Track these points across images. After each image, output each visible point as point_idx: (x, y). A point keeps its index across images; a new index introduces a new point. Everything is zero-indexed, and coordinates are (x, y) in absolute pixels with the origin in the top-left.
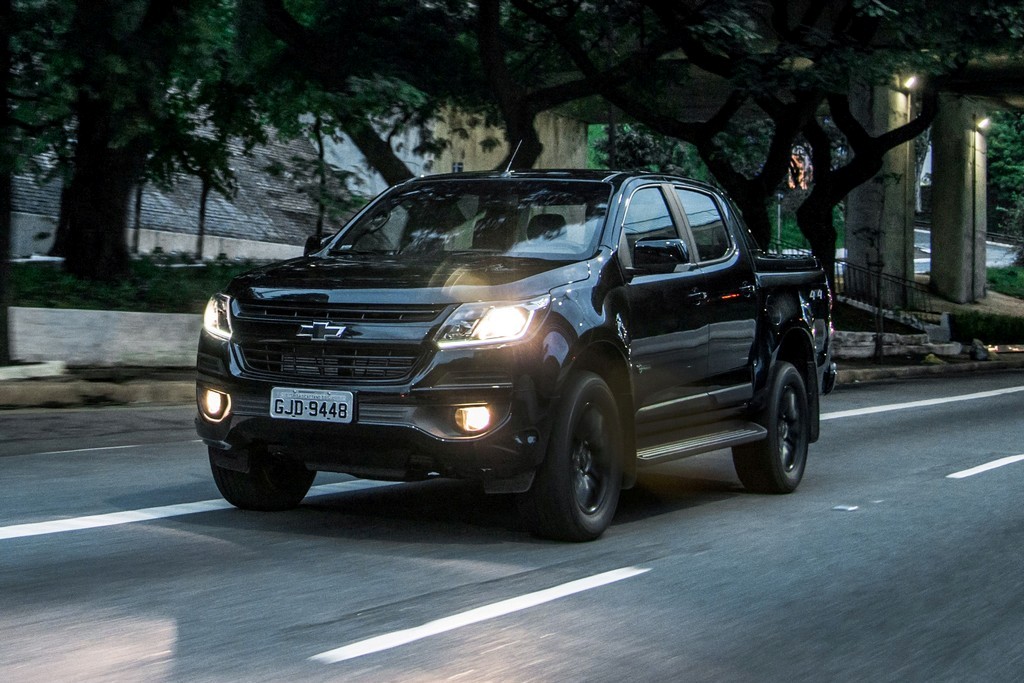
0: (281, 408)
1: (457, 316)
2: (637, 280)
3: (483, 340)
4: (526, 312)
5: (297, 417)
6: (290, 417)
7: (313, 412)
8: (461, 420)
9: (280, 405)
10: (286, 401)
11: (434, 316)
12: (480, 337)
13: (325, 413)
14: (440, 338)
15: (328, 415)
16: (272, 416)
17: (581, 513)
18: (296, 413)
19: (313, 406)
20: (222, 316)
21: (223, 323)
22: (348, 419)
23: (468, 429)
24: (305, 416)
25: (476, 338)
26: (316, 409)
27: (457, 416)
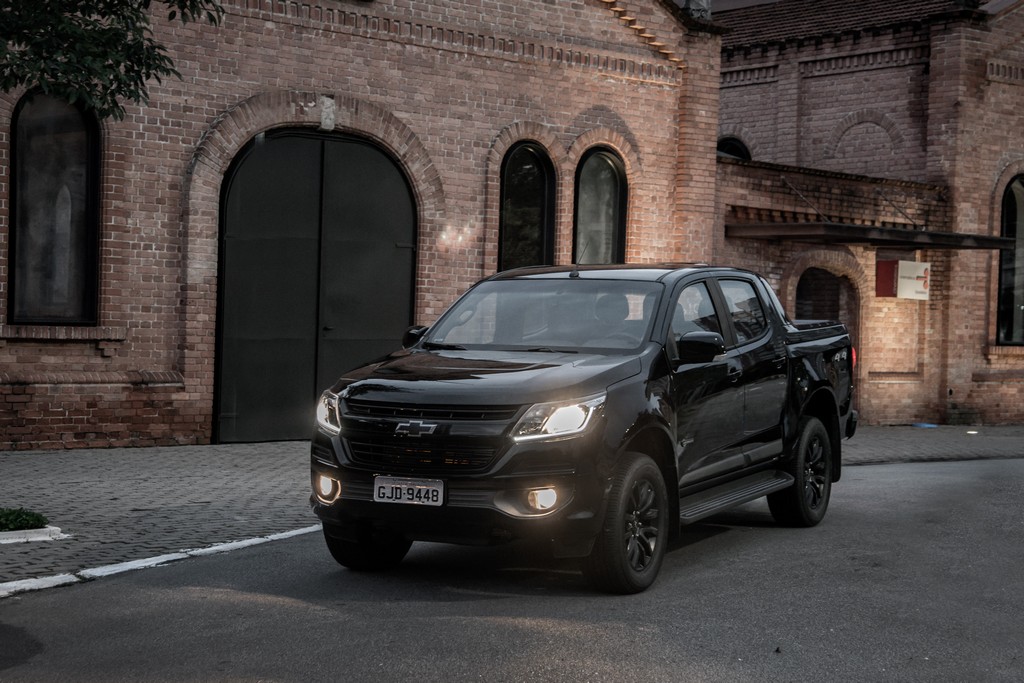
0: (384, 494)
1: (530, 414)
2: (683, 368)
3: (552, 433)
4: (586, 410)
5: (397, 501)
6: (390, 501)
7: (411, 497)
8: (534, 500)
9: (382, 491)
10: (386, 490)
11: (510, 415)
12: (549, 431)
13: (420, 497)
14: (516, 434)
15: (423, 499)
16: (376, 500)
17: (632, 571)
18: (396, 498)
19: (411, 492)
20: (332, 411)
21: (332, 418)
22: (440, 503)
23: (540, 508)
24: (404, 500)
25: (545, 432)
26: (412, 494)
27: (530, 498)
